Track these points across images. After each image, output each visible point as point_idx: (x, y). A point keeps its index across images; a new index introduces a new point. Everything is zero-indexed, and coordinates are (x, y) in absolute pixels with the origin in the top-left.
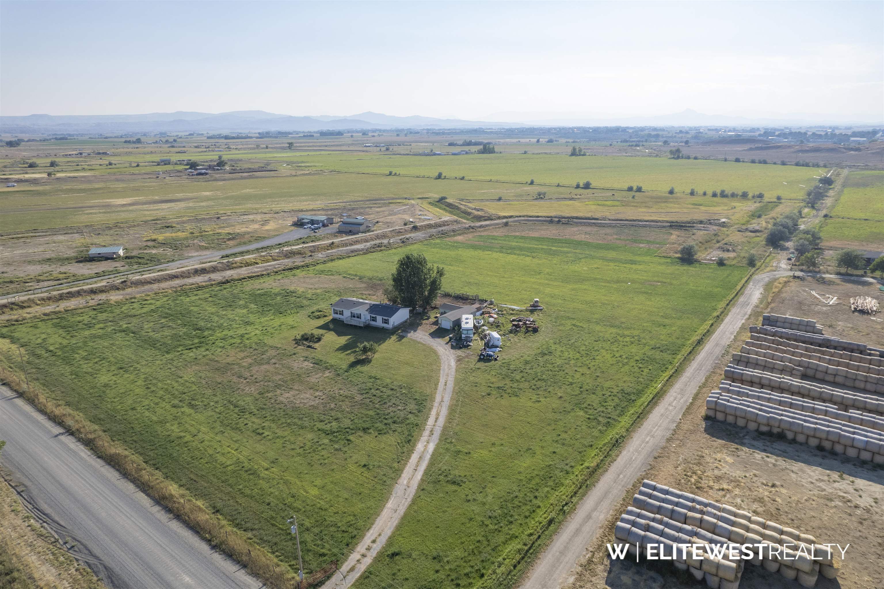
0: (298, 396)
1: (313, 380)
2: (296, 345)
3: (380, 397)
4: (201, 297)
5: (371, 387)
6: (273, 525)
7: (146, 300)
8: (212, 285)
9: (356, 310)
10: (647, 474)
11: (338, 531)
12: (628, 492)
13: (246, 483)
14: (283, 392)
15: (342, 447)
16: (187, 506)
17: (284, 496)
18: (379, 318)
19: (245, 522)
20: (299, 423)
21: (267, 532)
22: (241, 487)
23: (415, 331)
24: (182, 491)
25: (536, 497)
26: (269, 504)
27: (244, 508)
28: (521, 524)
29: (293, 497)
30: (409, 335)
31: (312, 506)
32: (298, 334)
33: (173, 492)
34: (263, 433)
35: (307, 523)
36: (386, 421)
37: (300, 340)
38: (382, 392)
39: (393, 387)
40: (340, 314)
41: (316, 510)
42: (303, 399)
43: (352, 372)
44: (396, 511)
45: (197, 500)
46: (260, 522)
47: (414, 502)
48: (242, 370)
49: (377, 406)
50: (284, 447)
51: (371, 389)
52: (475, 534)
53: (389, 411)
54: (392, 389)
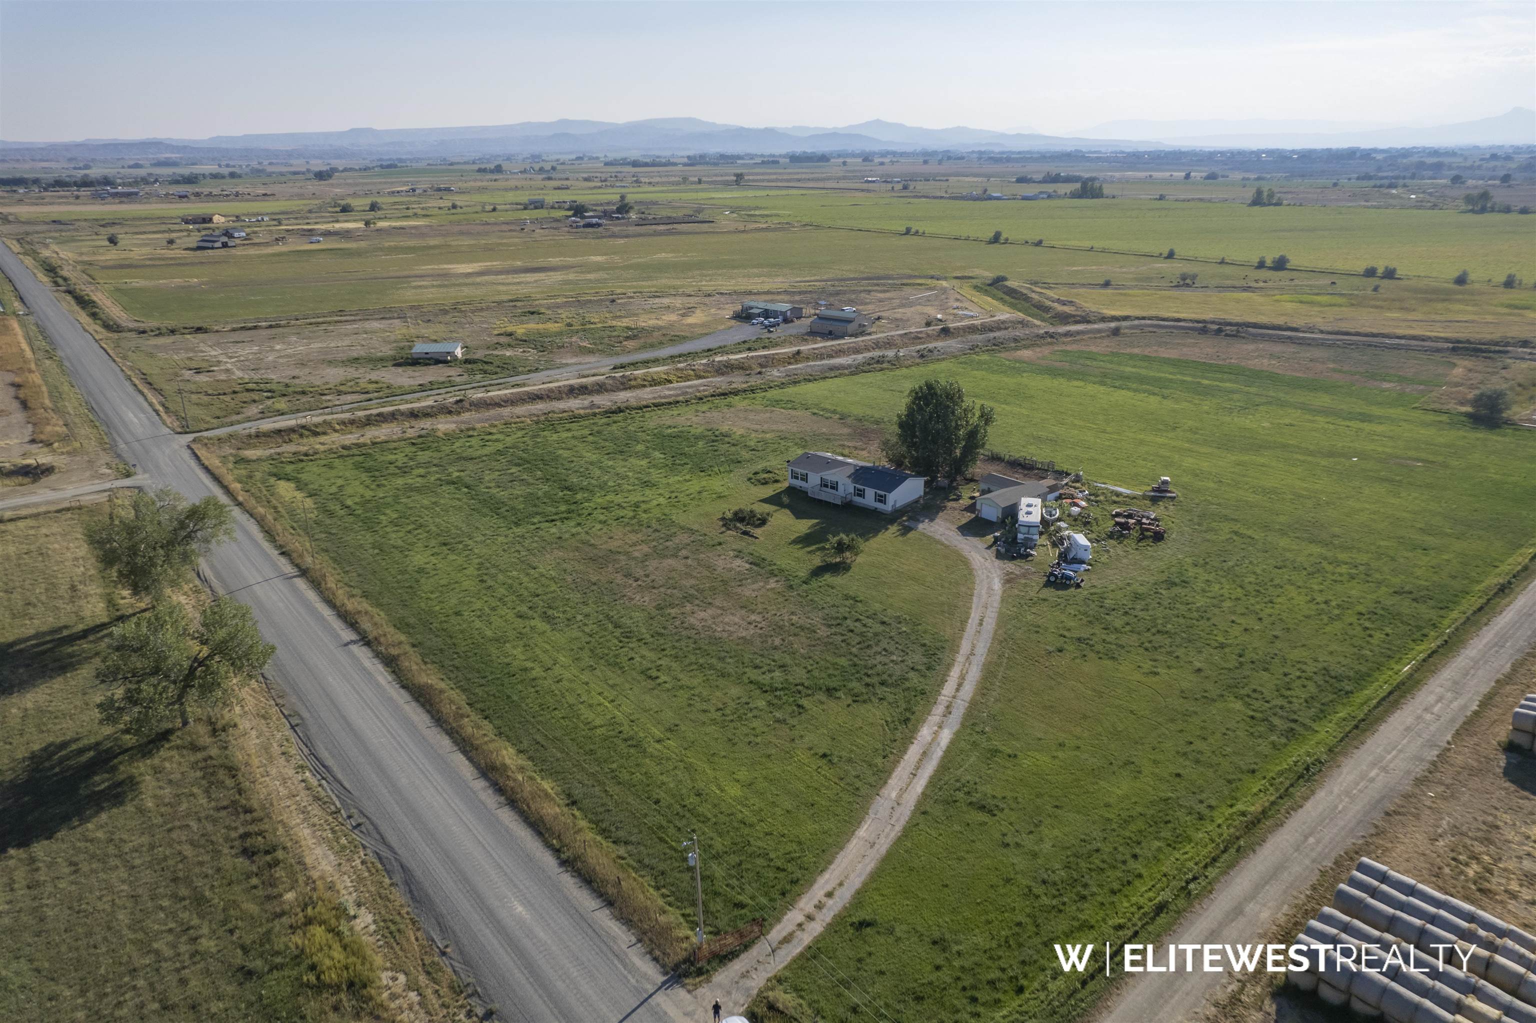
0: (721, 619)
1: (747, 593)
2: (724, 529)
3: (862, 634)
4: (576, 433)
5: (847, 615)
6: (661, 840)
7: (490, 434)
8: (595, 415)
9: (831, 475)
10: (1367, 844)
11: (769, 866)
12: (1323, 873)
13: (624, 761)
14: (696, 608)
15: (787, 717)
16: (528, 788)
17: (684, 791)
18: (870, 493)
19: (617, 828)
20: (719, 665)
21: (651, 851)
22: (614, 766)
23: (932, 520)
24: (522, 761)
25: (1135, 856)
26: (657, 802)
27: (617, 804)
28: (1102, 904)
29: (699, 795)
30: (921, 526)
31: (729, 815)
32: (728, 508)
33: (508, 761)
34: (657, 678)
35: (719, 844)
36: (868, 680)
37: (731, 520)
38: (865, 625)
39: (886, 619)
40: (802, 479)
41: (736, 824)
42: (728, 624)
43: (814, 584)
44: (872, 845)
45: (542, 779)
46: (641, 832)
47: (906, 833)
48: (633, 563)
49: (854, 650)
50: (690, 705)
51: (846, 618)
52: (1014, 909)
53: (875, 662)
54: (883, 623)
